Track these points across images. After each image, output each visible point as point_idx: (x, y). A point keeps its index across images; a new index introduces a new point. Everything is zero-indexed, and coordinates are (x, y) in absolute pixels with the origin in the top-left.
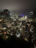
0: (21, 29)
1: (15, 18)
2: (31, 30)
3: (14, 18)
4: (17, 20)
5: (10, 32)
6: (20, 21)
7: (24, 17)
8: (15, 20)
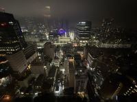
0: (63, 70)
2: (88, 67)
5: (30, 87)
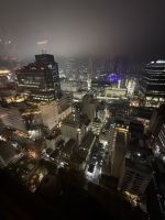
1: (80, 91)
3: (74, 89)
4: (89, 98)
6: (103, 103)
7: (123, 86)
8: (80, 96)
